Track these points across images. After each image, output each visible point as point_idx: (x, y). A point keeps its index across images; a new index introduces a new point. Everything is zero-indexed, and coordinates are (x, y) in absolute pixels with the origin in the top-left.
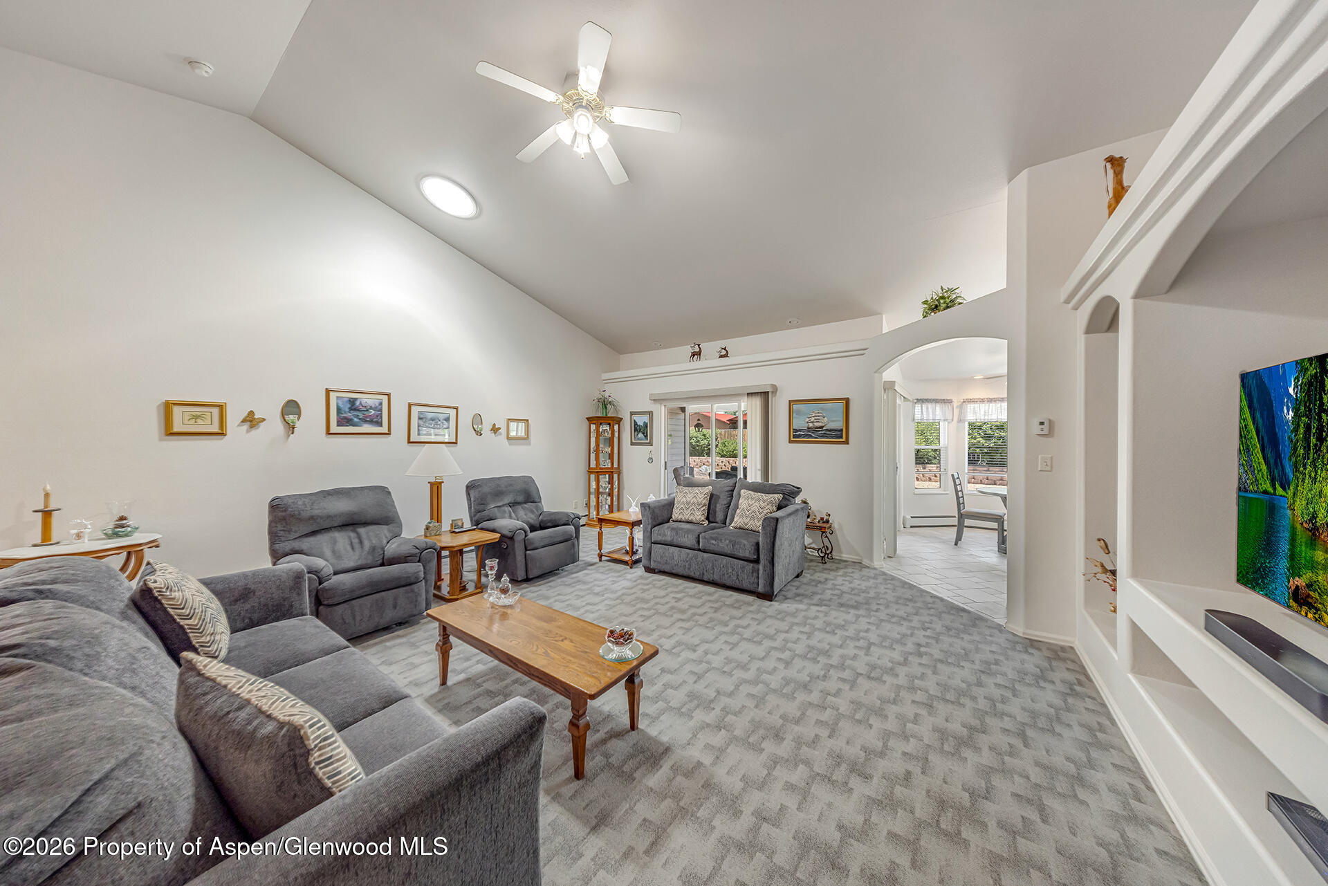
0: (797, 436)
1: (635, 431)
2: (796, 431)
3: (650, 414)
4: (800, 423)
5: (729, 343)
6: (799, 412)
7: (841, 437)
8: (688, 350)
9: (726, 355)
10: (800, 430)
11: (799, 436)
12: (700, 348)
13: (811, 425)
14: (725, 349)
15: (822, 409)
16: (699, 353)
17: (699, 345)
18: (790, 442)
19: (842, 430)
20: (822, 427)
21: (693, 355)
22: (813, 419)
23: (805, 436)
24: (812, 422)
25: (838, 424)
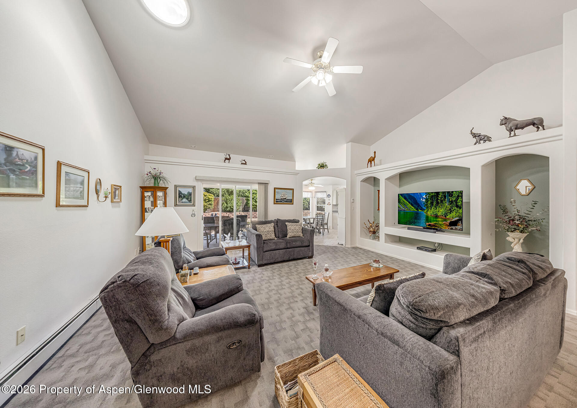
0: (277, 202)
1: (179, 198)
2: (277, 199)
3: (194, 187)
4: (278, 197)
5: (248, 159)
6: (278, 193)
7: (292, 202)
8: (223, 156)
9: (246, 164)
10: (278, 199)
11: (278, 202)
12: (229, 156)
13: (282, 197)
14: (244, 160)
15: (286, 192)
16: (229, 159)
17: (229, 155)
18: (274, 204)
19: (292, 200)
20: (285, 198)
21: (226, 159)
22: (283, 195)
23: (280, 201)
24: (282, 196)
25: (291, 198)
